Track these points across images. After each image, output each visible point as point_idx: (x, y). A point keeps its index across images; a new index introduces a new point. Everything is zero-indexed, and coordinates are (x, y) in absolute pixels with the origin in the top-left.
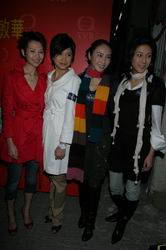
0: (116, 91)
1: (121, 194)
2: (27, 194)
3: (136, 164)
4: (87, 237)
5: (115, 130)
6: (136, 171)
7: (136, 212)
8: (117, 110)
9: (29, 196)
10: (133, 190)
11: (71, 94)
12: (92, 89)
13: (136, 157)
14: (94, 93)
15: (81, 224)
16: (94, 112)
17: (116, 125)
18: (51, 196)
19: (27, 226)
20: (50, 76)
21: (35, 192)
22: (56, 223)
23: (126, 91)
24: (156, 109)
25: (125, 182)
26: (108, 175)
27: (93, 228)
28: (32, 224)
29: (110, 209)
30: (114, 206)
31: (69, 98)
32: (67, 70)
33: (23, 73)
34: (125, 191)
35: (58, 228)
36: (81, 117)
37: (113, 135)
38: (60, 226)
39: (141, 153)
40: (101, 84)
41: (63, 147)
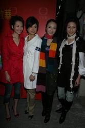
0: (60, 45)
1: (64, 98)
2: (15, 100)
3: (71, 83)
4: (46, 121)
5: (60, 66)
6: (72, 86)
7: (72, 107)
8: (61, 55)
9: (16, 100)
10: (70, 96)
11: (37, 47)
12: (48, 44)
13: (71, 79)
14: (49, 46)
15: (43, 114)
16: (49, 56)
17: (61, 63)
18: (28, 100)
19: (16, 116)
20: (26, 39)
21: (19, 98)
22: (31, 114)
23: (66, 45)
24: (81, 54)
25: (66, 92)
26: (57, 89)
27: (49, 116)
28: (18, 115)
29: (58, 106)
30: (60, 104)
31: (36, 50)
32: (34, 35)
33: (12, 37)
34: (66, 97)
35: (31, 117)
36: (43, 59)
37: (59, 68)
38: (33, 116)
39: (74, 77)
40: (53, 42)
41: (34, 75)
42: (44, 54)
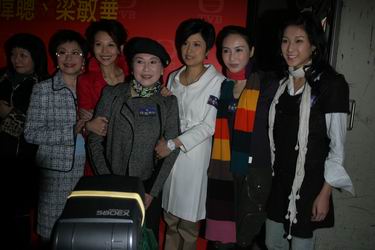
42: (225, 121)
